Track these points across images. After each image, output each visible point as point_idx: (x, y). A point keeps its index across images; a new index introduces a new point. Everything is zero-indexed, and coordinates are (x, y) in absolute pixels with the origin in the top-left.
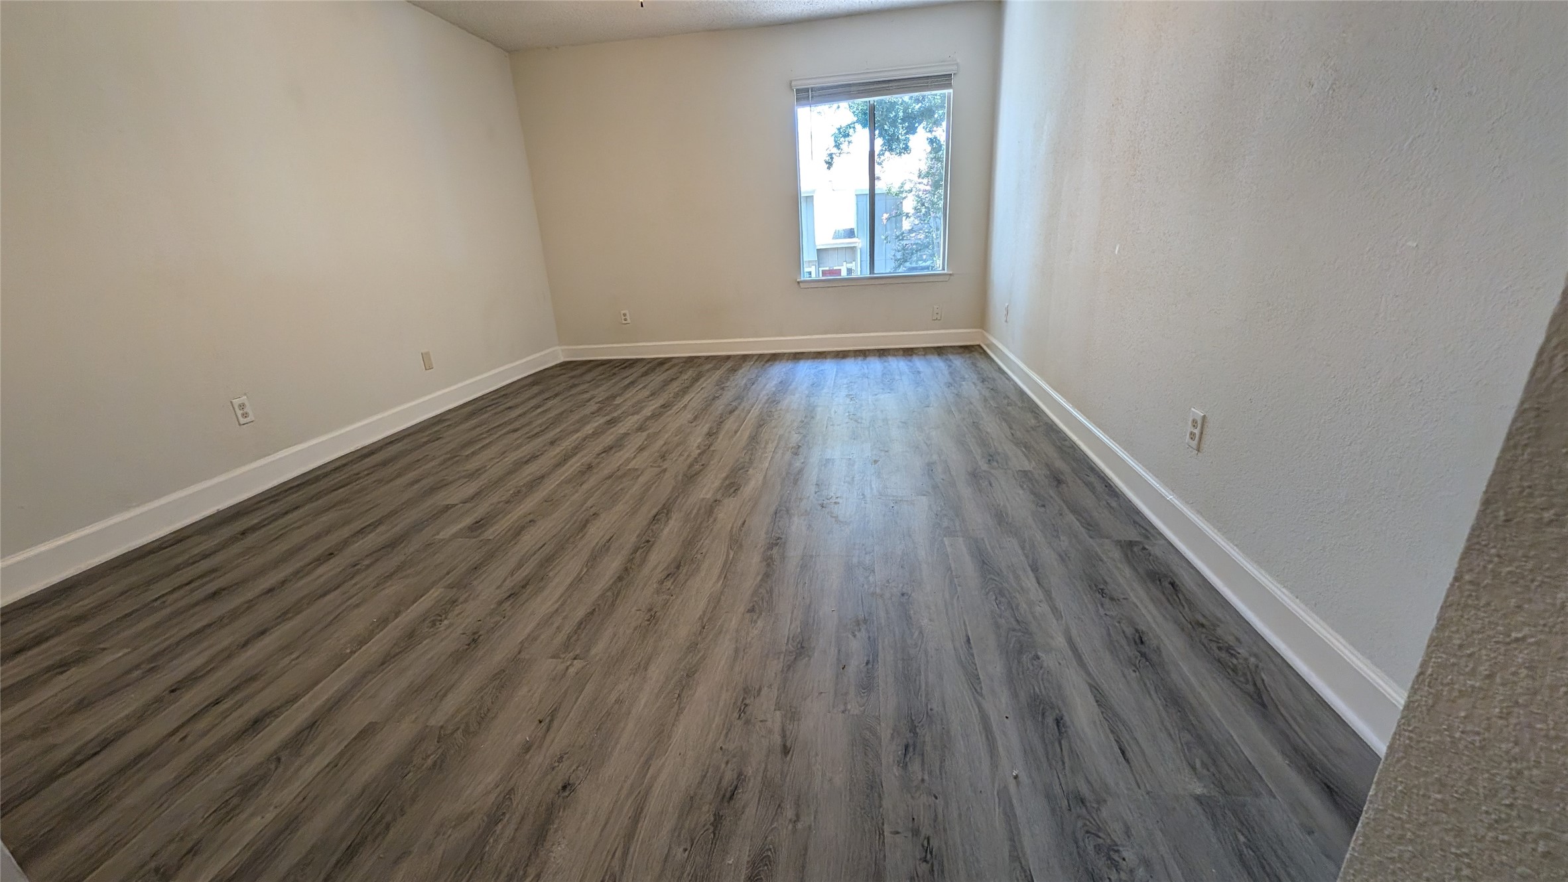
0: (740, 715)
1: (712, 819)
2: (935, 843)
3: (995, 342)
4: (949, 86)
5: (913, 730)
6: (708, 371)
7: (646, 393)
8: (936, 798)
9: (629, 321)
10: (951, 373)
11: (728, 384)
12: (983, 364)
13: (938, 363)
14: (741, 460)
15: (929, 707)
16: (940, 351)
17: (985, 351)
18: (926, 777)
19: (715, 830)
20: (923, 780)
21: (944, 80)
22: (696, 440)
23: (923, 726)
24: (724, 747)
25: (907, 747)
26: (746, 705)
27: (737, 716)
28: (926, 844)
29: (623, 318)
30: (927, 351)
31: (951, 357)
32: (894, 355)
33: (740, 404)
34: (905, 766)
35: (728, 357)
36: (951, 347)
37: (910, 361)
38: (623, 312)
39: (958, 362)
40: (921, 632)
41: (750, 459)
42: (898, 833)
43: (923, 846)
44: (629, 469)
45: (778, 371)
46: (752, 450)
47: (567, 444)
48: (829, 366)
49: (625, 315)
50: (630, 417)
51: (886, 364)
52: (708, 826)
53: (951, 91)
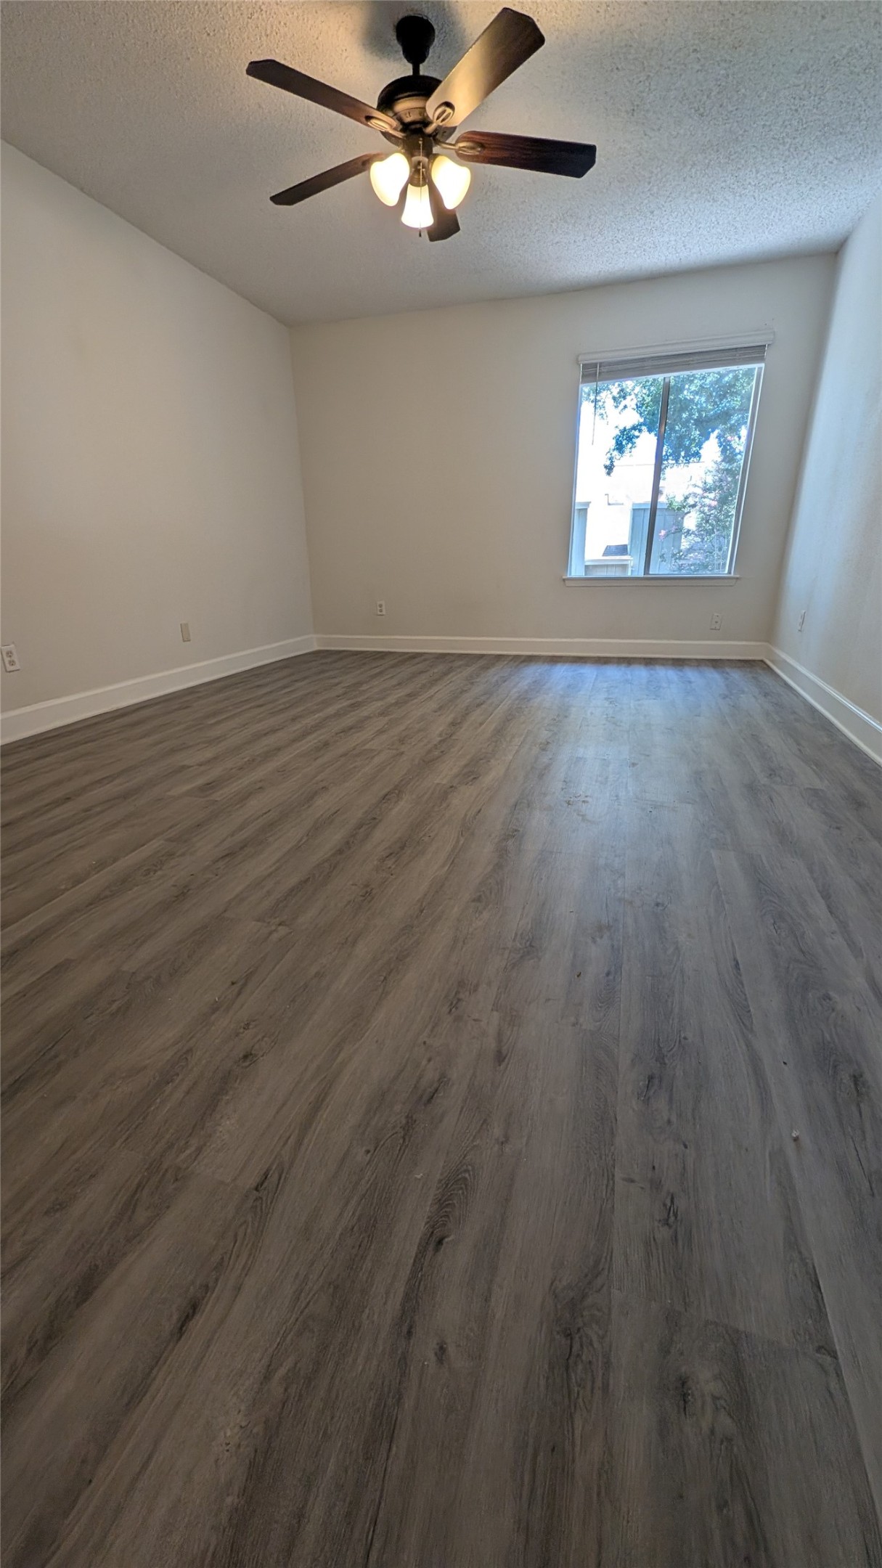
0: (451, 1010)
1: (404, 1121)
2: (681, 1204)
3: (784, 656)
4: (761, 359)
5: (661, 1059)
6: (460, 667)
7: (394, 682)
8: (686, 1147)
9: (384, 613)
10: (727, 686)
11: (478, 680)
12: (766, 679)
13: (713, 675)
14: (483, 751)
15: (683, 1036)
16: (716, 664)
17: (768, 667)
18: (674, 1119)
19: (405, 1135)
20: (669, 1122)
21: (755, 353)
22: (438, 728)
23: (673, 1056)
24: (428, 1042)
25: (651, 1078)
26: (459, 1000)
27: (448, 1010)
28: (669, 1204)
29: (379, 608)
30: (699, 663)
31: (728, 670)
32: (663, 665)
33: (488, 699)
34: (647, 1101)
35: (482, 656)
36: (728, 660)
37: (681, 671)
38: (379, 603)
39: (736, 675)
40: (677, 948)
41: (493, 751)
42: (632, 1181)
43: (665, 1205)
44: (365, 750)
45: (532, 672)
46: (496, 742)
47: (309, 721)
48: (589, 671)
49: (381, 606)
50: (374, 702)
51: (652, 672)
52: (397, 1129)
53: (763, 365)
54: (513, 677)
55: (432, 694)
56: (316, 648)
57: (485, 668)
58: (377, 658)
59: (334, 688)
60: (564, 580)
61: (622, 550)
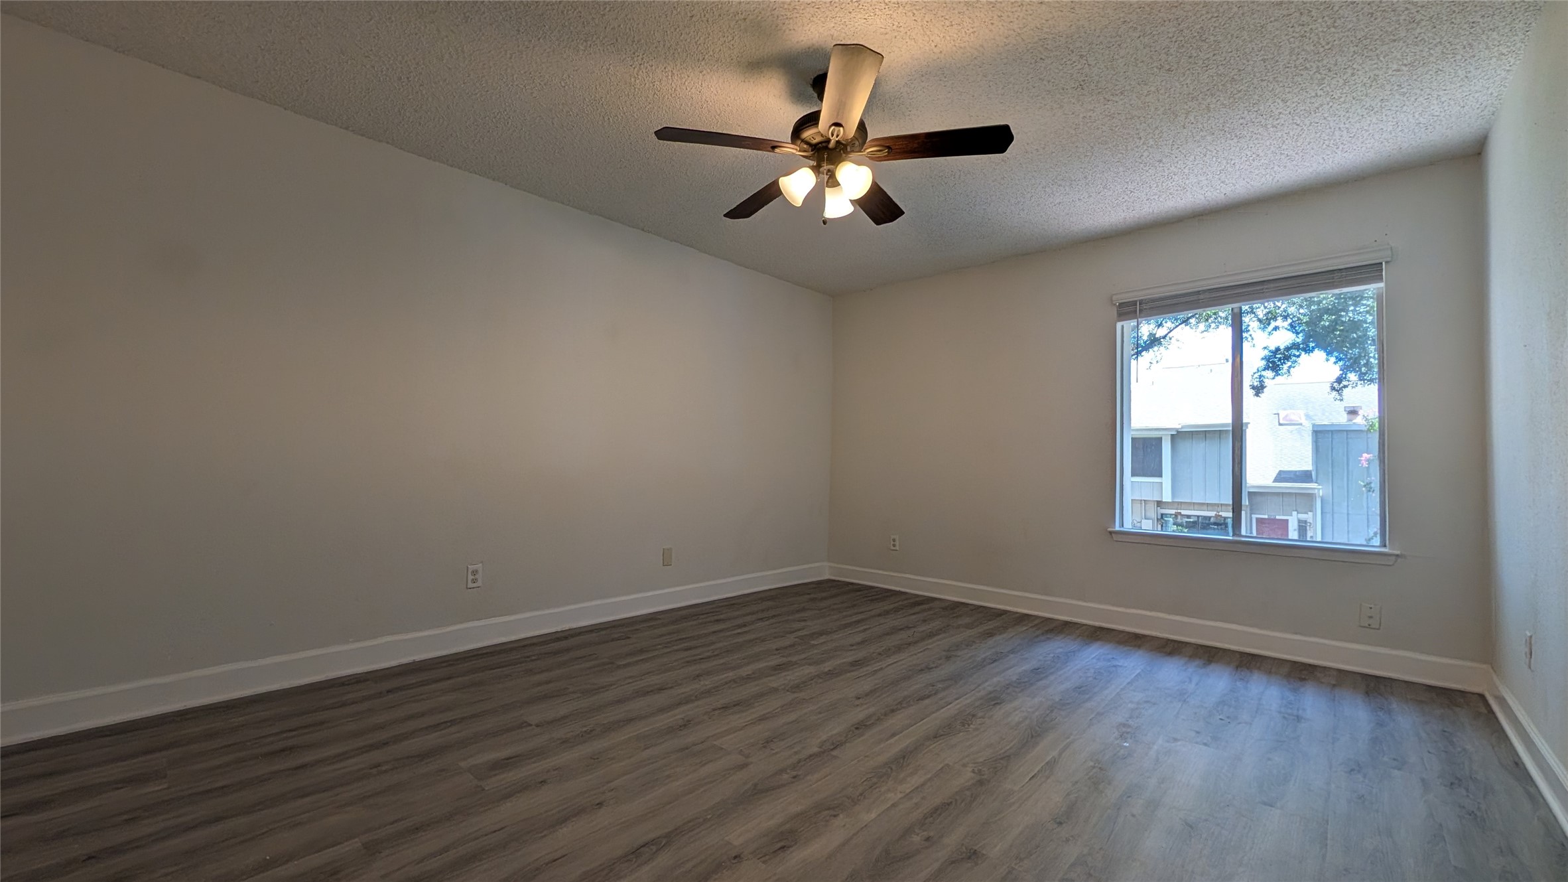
4: (1380, 279)
6: (957, 628)
9: (897, 547)
11: (959, 653)
13: (1357, 711)
17: (1491, 712)
21: (1371, 272)
22: (834, 730)
29: (892, 543)
33: (945, 689)
38: (893, 537)
39: (1407, 720)
44: (714, 747)
45: (1048, 651)
49: (894, 540)
50: (803, 668)
53: (1382, 285)
54: (1012, 656)
55: (884, 666)
56: (826, 576)
57: (1004, 628)
58: (876, 599)
59: (788, 635)
60: (1111, 533)
61: (1305, 476)
